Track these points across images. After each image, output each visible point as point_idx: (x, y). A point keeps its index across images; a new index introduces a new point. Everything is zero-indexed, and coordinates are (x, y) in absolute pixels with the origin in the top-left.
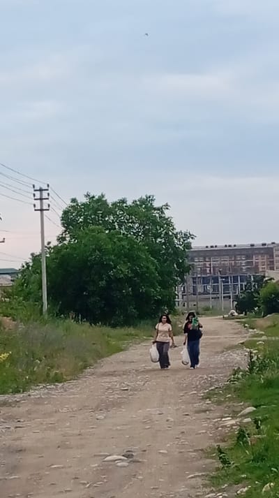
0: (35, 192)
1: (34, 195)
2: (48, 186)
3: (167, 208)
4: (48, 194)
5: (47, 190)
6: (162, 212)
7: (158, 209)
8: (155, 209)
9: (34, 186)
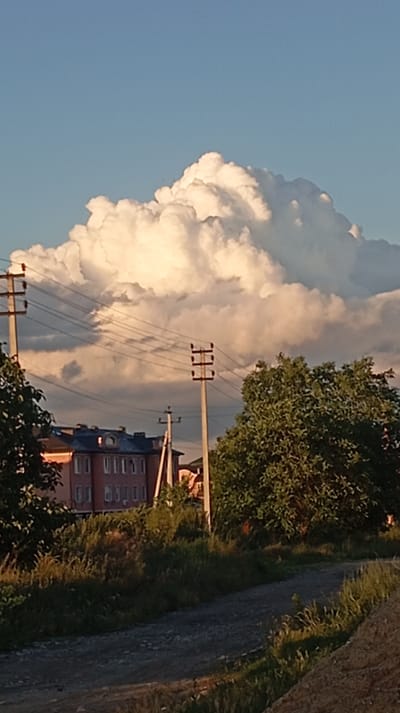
0: (195, 355)
1: (193, 359)
2: (212, 345)
3: (392, 377)
4: (212, 358)
5: (211, 351)
6: (385, 382)
7: (379, 377)
8: (374, 376)
9: (192, 346)
